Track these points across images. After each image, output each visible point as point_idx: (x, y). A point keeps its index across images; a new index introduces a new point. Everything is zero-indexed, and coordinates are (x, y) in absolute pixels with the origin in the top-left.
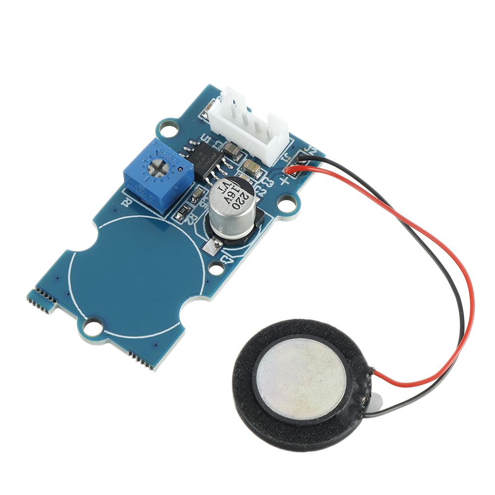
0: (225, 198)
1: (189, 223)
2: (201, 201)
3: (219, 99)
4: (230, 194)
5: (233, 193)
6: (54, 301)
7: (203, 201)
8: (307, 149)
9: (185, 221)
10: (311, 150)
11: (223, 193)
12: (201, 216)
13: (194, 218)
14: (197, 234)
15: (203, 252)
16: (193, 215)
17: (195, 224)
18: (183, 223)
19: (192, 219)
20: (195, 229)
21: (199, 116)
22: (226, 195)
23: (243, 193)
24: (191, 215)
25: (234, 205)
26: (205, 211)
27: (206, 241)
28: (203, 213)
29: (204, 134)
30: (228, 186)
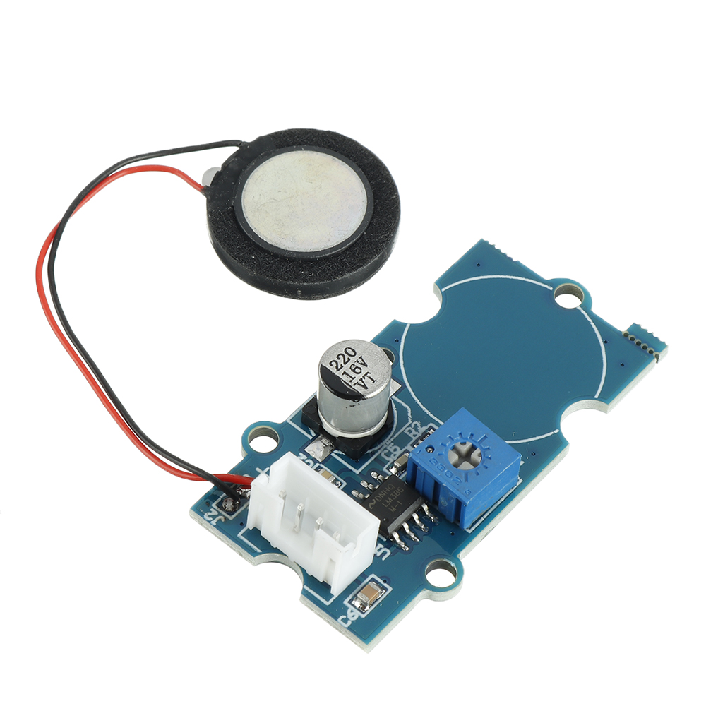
0: (367, 366)
1: (419, 425)
2: (398, 455)
3: (353, 616)
4: (357, 370)
5: (354, 371)
6: (626, 335)
7: (395, 455)
8: (220, 520)
9: (425, 428)
10: (214, 517)
11: (368, 373)
12: (399, 433)
13: (410, 431)
14: (408, 407)
15: (400, 381)
16: (411, 435)
17: (410, 422)
18: (429, 426)
19: (413, 430)
20: (409, 414)
21: (390, 589)
22: (364, 370)
23: (338, 370)
24: (415, 436)
25: (353, 354)
26: (392, 439)
27: (394, 397)
28: (395, 436)
29: (384, 559)
30: (360, 382)
